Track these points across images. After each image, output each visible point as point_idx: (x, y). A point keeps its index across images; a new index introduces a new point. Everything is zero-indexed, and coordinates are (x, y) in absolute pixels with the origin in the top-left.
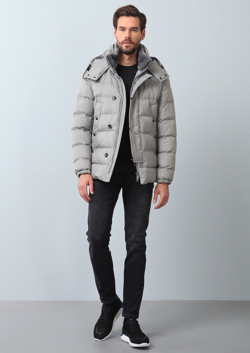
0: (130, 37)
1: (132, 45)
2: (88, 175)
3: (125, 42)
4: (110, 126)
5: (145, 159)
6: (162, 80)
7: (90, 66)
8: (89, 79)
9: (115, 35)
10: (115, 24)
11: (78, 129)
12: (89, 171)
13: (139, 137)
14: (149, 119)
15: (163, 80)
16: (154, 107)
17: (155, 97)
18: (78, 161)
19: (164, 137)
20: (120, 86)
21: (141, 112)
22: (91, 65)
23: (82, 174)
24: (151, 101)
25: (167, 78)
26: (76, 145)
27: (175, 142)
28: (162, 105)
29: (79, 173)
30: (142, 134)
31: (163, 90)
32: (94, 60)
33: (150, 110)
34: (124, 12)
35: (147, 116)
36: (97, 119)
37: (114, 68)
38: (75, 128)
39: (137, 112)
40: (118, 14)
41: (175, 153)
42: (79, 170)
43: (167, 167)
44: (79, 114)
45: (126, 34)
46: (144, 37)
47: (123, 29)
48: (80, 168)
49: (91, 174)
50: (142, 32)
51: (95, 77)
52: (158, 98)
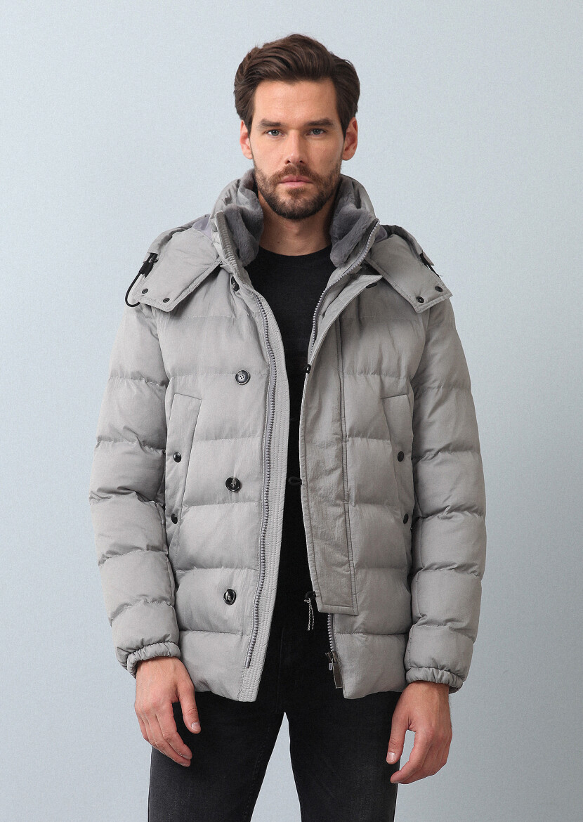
0: (305, 160)
1: (310, 187)
2: (170, 664)
3: (286, 177)
4: (233, 485)
5: (361, 599)
6: (425, 304)
7: (153, 258)
8: (149, 307)
9: (245, 146)
10: (245, 108)
11: (114, 496)
12: (172, 648)
13: (340, 516)
14: (382, 450)
15: (427, 305)
16: (401, 404)
17: (404, 364)
18: (128, 612)
19: (445, 514)
20: (262, 331)
21: (348, 424)
22: (156, 255)
23: (147, 661)
24: (388, 381)
25: (442, 299)
26: (114, 553)
27: (480, 536)
28: (431, 399)
29: (132, 659)
30: (351, 507)
31: (430, 343)
32: (168, 238)
33: (383, 412)
34: (275, 64)
35: (370, 437)
36: (178, 459)
37: (241, 264)
38: (100, 490)
39: (333, 421)
40: (254, 74)
41: (480, 575)
42: (134, 647)
43: (449, 624)
44: (116, 441)
45: (288, 148)
46: (355, 148)
47: (276, 129)
48: (136, 639)
49: (181, 658)
50: (349, 130)
51: (166, 300)
52: (414, 372)
